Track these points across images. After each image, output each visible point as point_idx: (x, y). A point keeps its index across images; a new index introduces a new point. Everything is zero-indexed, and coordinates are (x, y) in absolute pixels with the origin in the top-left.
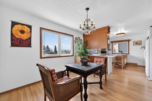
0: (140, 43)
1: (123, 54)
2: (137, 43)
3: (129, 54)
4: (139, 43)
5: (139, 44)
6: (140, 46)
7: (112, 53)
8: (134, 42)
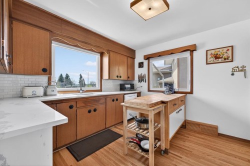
0: (230, 53)
1: (175, 93)
2: (217, 57)
3: (191, 93)
4: (225, 56)
5: (226, 60)
6: (229, 66)
7: (149, 90)
8: (209, 53)
